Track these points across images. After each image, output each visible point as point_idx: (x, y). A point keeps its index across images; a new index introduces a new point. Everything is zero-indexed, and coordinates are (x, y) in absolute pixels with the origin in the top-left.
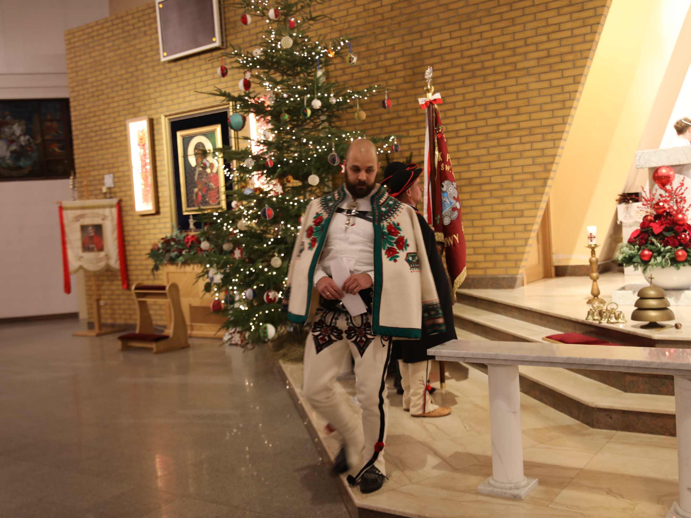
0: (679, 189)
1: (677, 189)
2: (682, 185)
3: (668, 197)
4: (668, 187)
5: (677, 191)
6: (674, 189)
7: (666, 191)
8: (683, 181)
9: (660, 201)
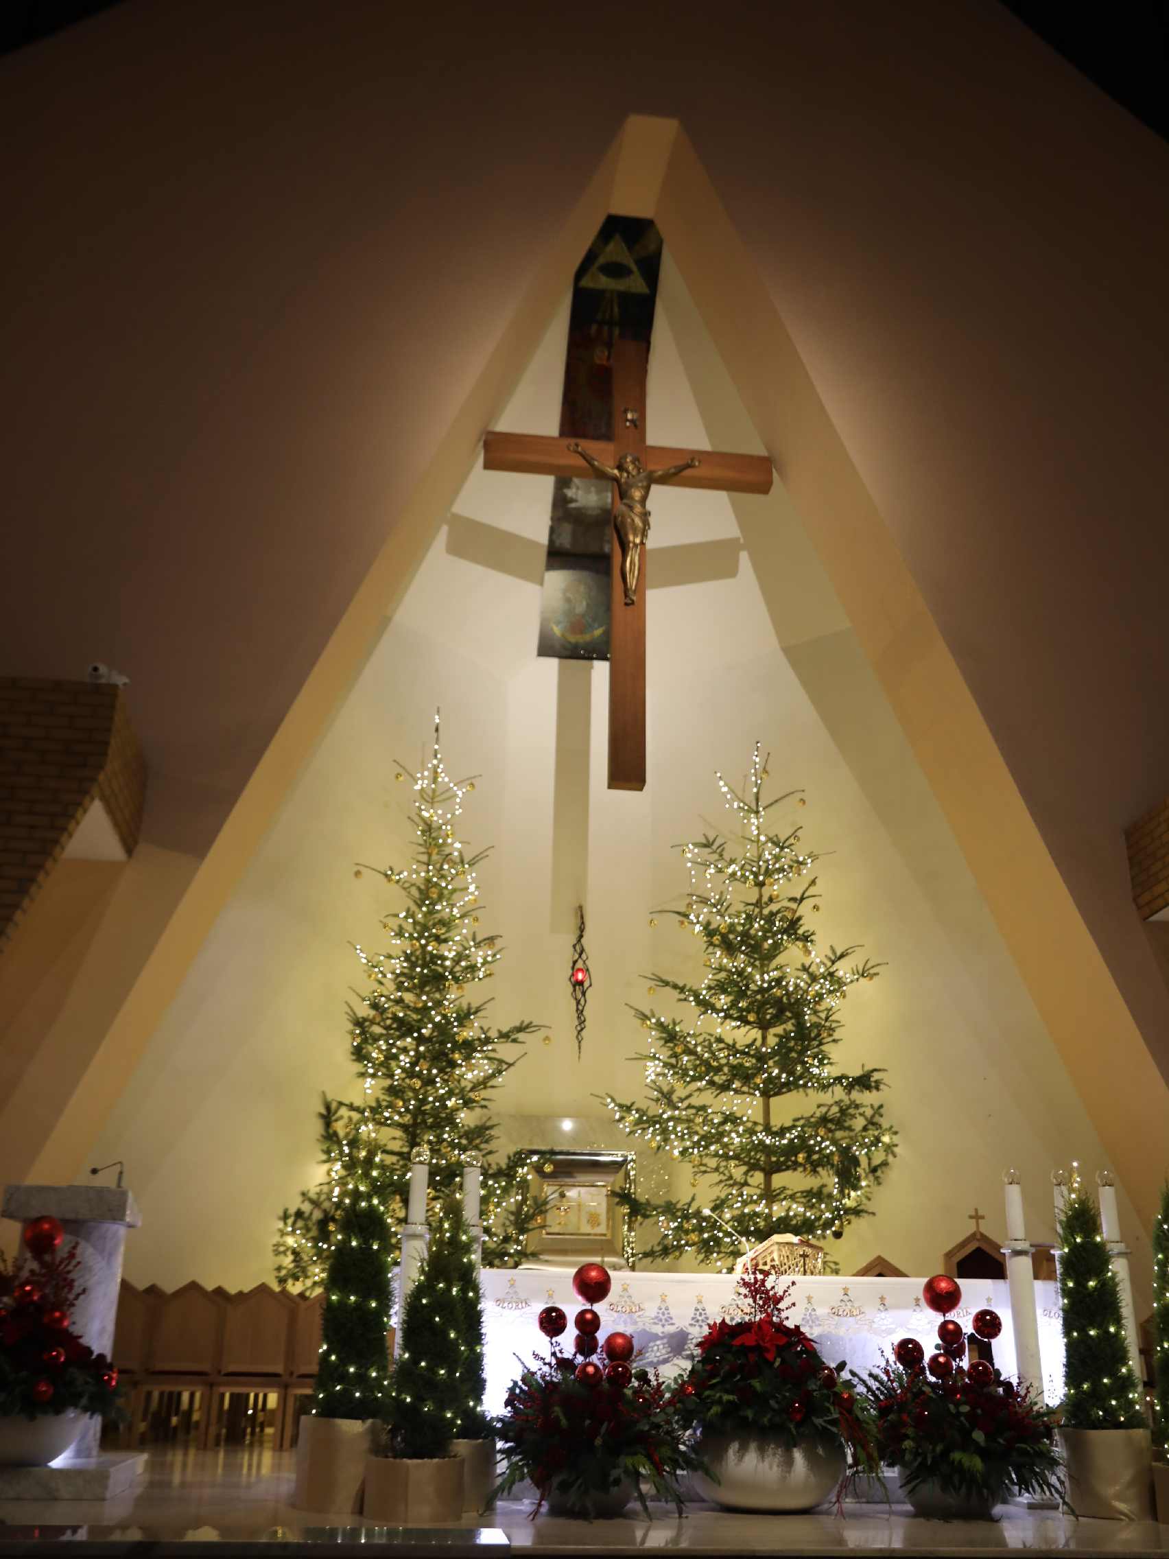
0: (67, 1262)
1: (61, 1262)
2: (72, 1256)
3: (44, 1275)
4: (47, 1258)
5: (62, 1266)
6: (58, 1260)
7: (43, 1264)
8: (74, 1248)
9: (27, 1283)
